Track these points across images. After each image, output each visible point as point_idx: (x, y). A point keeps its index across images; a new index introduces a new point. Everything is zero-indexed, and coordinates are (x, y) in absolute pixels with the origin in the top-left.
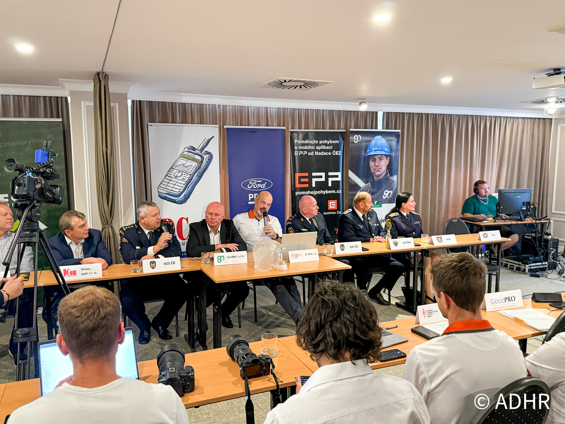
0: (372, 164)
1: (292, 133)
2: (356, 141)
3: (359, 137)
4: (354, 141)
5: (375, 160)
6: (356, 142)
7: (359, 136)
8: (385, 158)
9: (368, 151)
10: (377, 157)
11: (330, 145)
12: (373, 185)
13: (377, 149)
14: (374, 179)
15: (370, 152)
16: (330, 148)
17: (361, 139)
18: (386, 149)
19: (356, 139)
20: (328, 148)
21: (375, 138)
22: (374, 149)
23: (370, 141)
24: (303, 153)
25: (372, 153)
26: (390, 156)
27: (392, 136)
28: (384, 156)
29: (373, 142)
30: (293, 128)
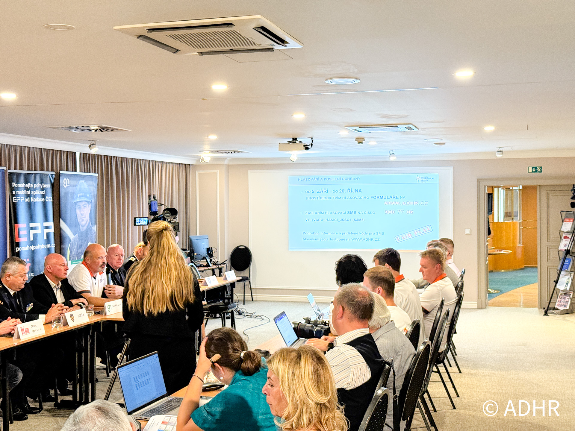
0: (78, 212)
1: (10, 174)
2: (65, 185)
3: (67, 181)
4: (64, 185)
5: (80, 208)
6: (65, 187)
7: (68, 179)
8: (88, 205)
9: (75, 197)
10: (81, 204)
11: (43, 189)
12: (79, 237)
13: (81, 194)
14: (80, 230)
15: (76, 198)
16: (43, 193)
17: (69, 184)
18: (88, 195)
19: (65, 182)
20: (42, 193)
21: (79, 183)
22: (79, 195)
23: (76, 186)
24: (21, 199)
25: (78, 200)
26: (91, 202)
27: (92, 181)
28: (87, 203)
29: (78, 187)
30: (9, 169)
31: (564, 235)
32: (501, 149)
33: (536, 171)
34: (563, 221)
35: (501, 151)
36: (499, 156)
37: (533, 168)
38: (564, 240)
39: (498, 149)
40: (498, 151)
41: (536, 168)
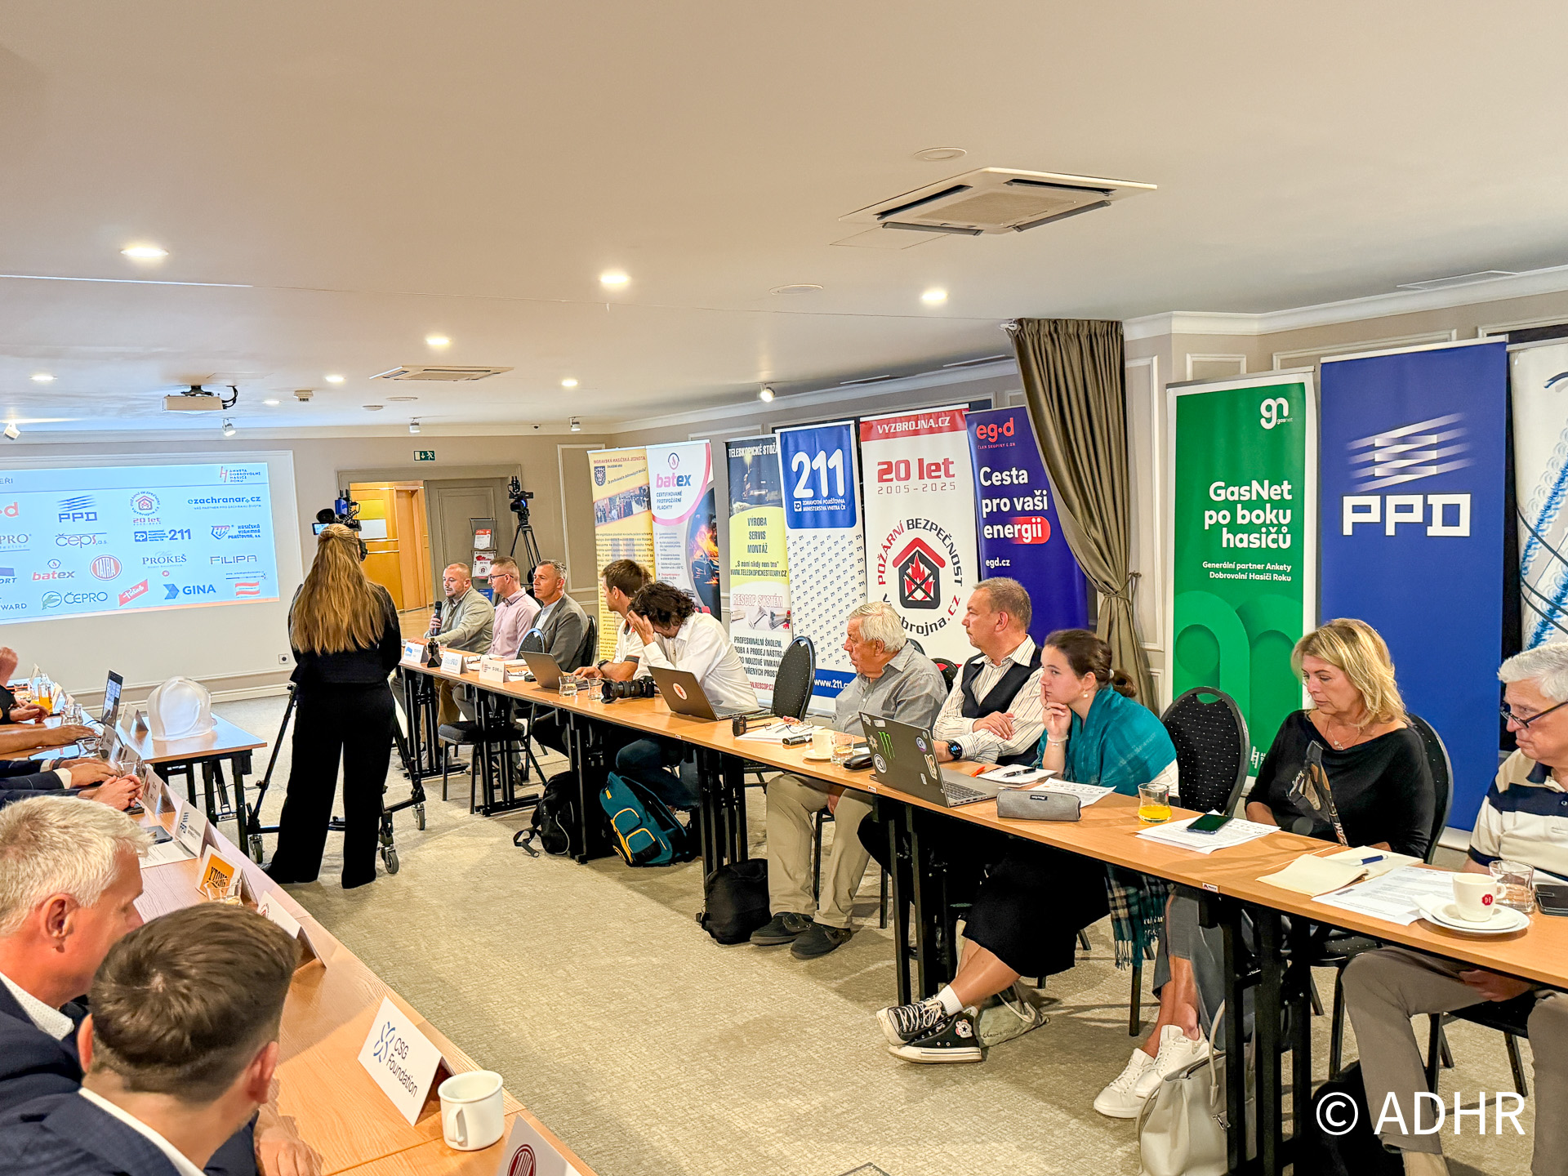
31: (476, 555)
32: (416, 421)
33: (426, 458)
34: (474, 534)
35: (417, 424)
36: (414, 431)
37: (421, 452)
38: (478, 562)
39: (411, 421)
40: (412, 424)
41: (426, 453)
